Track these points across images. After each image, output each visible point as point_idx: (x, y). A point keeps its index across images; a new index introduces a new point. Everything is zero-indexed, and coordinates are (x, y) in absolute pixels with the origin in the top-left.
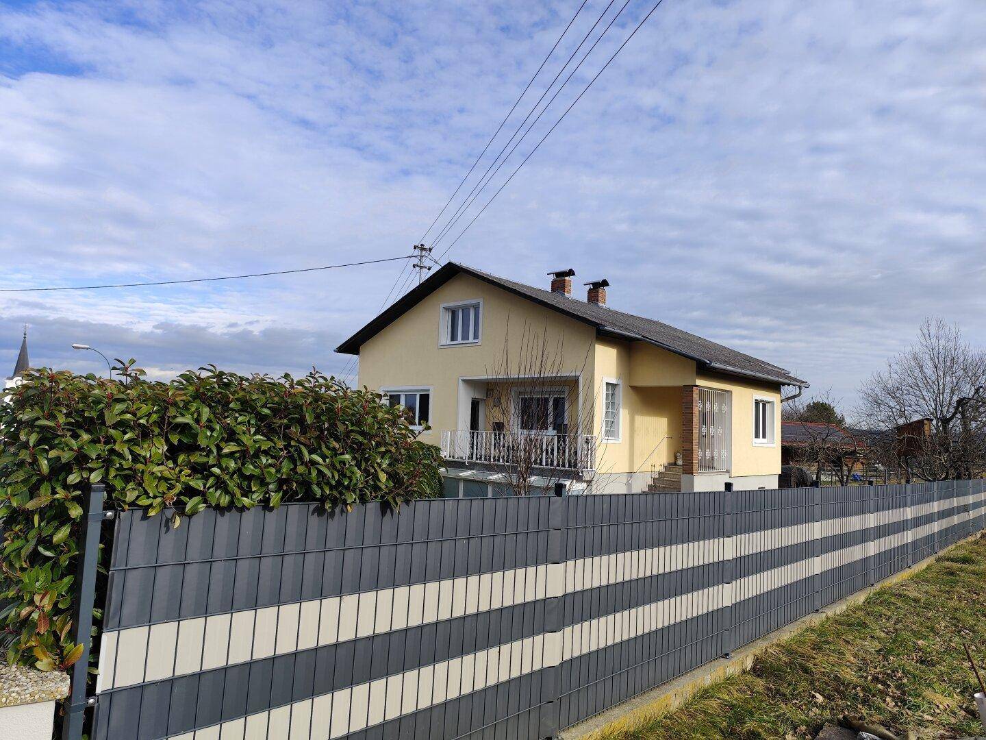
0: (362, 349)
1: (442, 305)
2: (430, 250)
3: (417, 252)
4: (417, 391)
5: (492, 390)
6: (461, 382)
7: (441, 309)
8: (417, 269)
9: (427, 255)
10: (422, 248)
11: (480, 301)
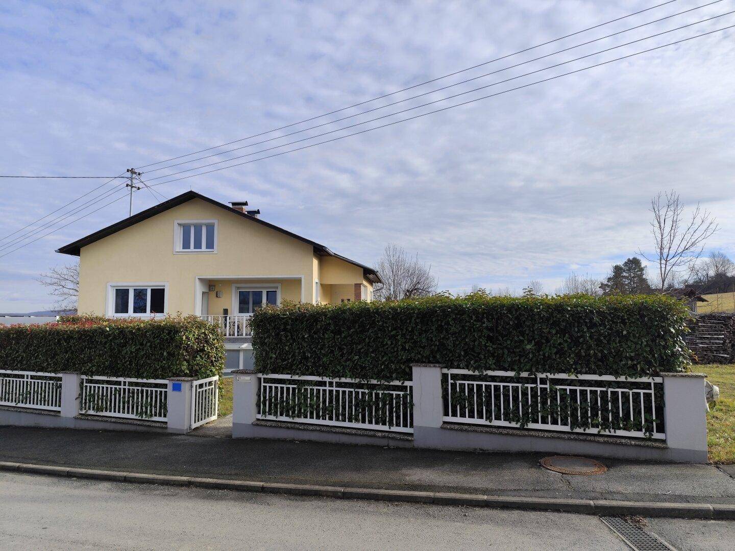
0: (82, 250)
1: (176, 222)
2: (139, 174)
3: (129, 174)
4: (149, 286)
5: (214, 286)
6: (197, 280)
7: (176, 225)
8: (129, 188)
9: (137, 177)
10: (132, 171)
11: (216, 222)
